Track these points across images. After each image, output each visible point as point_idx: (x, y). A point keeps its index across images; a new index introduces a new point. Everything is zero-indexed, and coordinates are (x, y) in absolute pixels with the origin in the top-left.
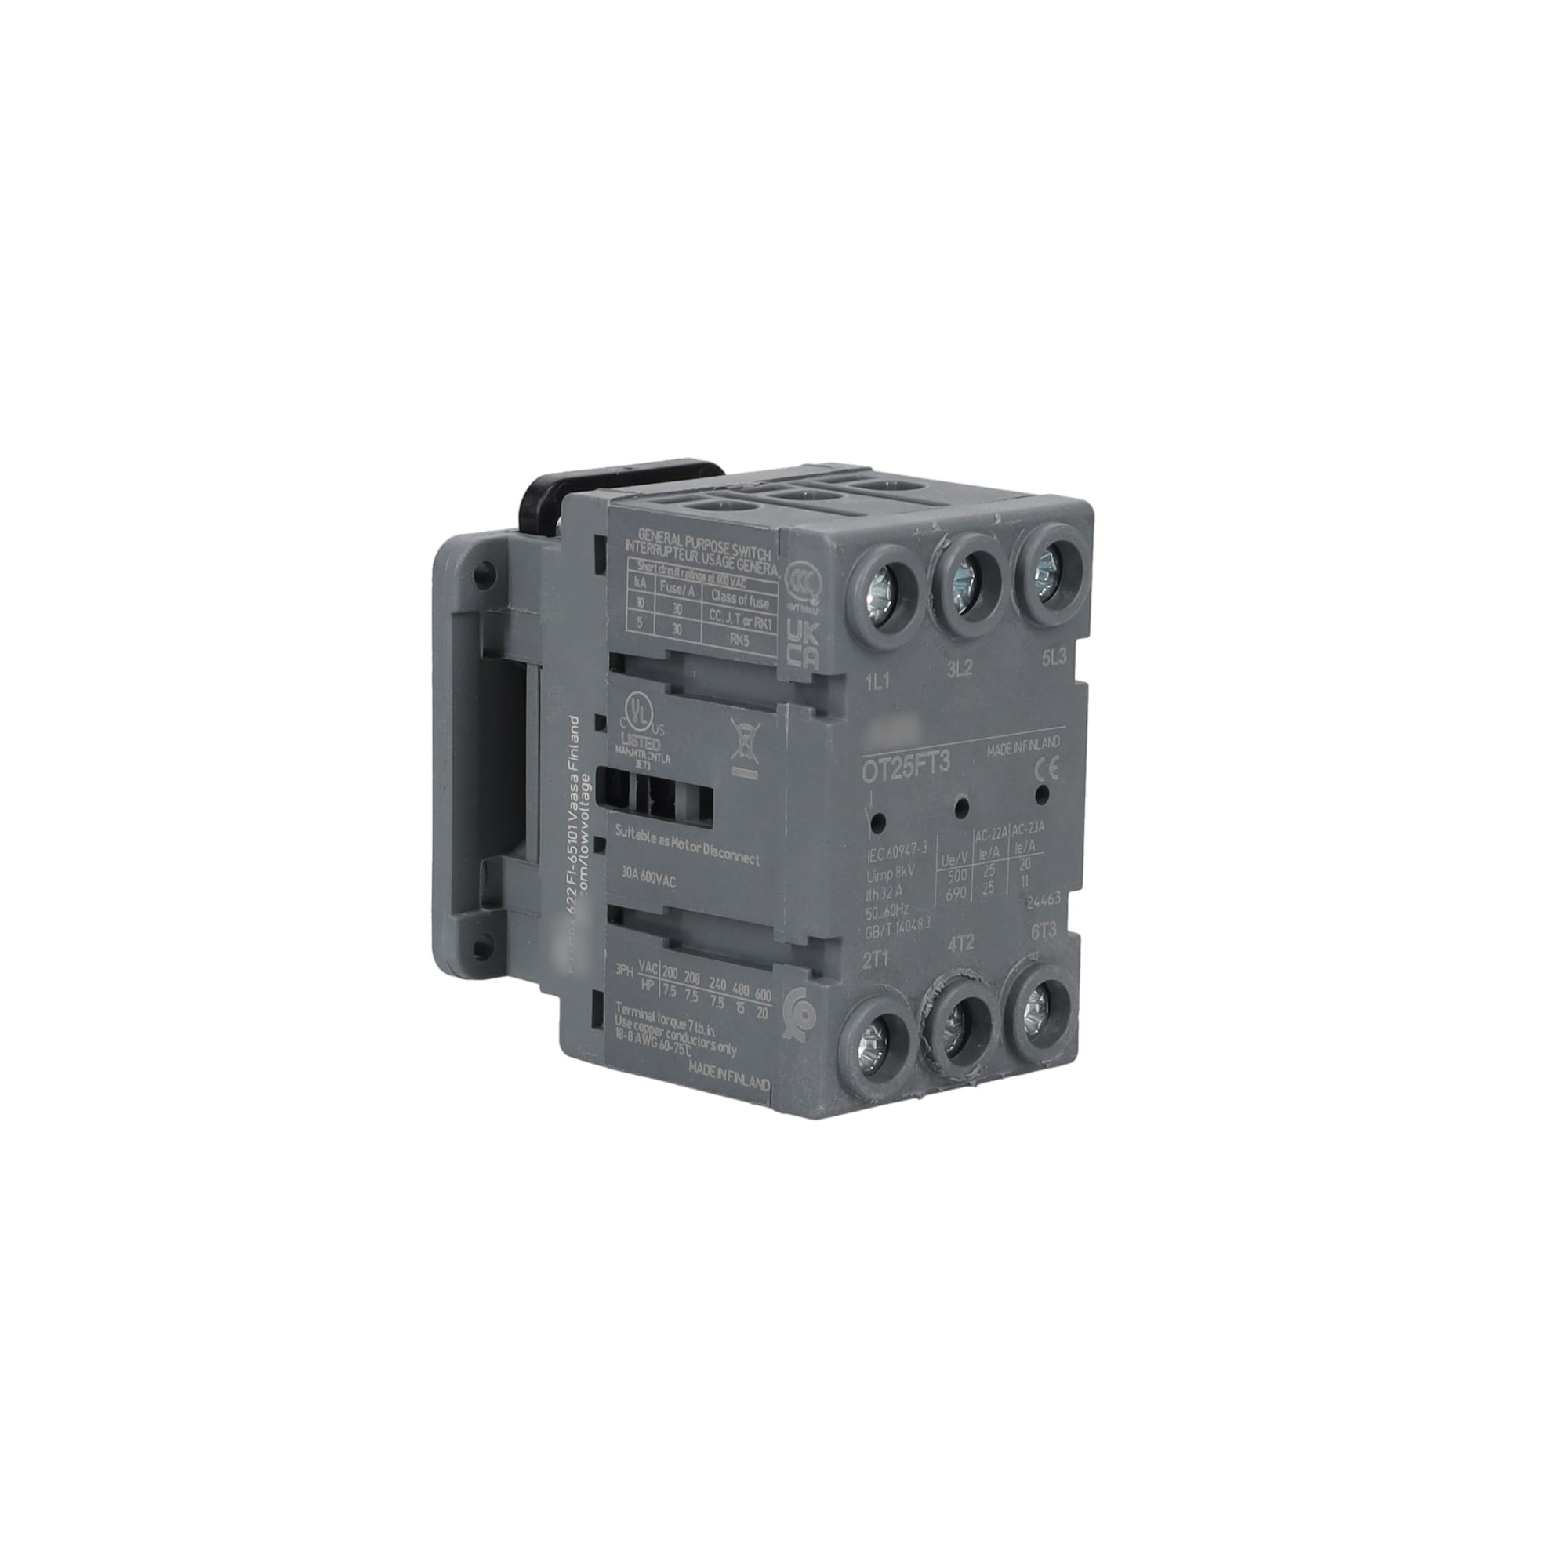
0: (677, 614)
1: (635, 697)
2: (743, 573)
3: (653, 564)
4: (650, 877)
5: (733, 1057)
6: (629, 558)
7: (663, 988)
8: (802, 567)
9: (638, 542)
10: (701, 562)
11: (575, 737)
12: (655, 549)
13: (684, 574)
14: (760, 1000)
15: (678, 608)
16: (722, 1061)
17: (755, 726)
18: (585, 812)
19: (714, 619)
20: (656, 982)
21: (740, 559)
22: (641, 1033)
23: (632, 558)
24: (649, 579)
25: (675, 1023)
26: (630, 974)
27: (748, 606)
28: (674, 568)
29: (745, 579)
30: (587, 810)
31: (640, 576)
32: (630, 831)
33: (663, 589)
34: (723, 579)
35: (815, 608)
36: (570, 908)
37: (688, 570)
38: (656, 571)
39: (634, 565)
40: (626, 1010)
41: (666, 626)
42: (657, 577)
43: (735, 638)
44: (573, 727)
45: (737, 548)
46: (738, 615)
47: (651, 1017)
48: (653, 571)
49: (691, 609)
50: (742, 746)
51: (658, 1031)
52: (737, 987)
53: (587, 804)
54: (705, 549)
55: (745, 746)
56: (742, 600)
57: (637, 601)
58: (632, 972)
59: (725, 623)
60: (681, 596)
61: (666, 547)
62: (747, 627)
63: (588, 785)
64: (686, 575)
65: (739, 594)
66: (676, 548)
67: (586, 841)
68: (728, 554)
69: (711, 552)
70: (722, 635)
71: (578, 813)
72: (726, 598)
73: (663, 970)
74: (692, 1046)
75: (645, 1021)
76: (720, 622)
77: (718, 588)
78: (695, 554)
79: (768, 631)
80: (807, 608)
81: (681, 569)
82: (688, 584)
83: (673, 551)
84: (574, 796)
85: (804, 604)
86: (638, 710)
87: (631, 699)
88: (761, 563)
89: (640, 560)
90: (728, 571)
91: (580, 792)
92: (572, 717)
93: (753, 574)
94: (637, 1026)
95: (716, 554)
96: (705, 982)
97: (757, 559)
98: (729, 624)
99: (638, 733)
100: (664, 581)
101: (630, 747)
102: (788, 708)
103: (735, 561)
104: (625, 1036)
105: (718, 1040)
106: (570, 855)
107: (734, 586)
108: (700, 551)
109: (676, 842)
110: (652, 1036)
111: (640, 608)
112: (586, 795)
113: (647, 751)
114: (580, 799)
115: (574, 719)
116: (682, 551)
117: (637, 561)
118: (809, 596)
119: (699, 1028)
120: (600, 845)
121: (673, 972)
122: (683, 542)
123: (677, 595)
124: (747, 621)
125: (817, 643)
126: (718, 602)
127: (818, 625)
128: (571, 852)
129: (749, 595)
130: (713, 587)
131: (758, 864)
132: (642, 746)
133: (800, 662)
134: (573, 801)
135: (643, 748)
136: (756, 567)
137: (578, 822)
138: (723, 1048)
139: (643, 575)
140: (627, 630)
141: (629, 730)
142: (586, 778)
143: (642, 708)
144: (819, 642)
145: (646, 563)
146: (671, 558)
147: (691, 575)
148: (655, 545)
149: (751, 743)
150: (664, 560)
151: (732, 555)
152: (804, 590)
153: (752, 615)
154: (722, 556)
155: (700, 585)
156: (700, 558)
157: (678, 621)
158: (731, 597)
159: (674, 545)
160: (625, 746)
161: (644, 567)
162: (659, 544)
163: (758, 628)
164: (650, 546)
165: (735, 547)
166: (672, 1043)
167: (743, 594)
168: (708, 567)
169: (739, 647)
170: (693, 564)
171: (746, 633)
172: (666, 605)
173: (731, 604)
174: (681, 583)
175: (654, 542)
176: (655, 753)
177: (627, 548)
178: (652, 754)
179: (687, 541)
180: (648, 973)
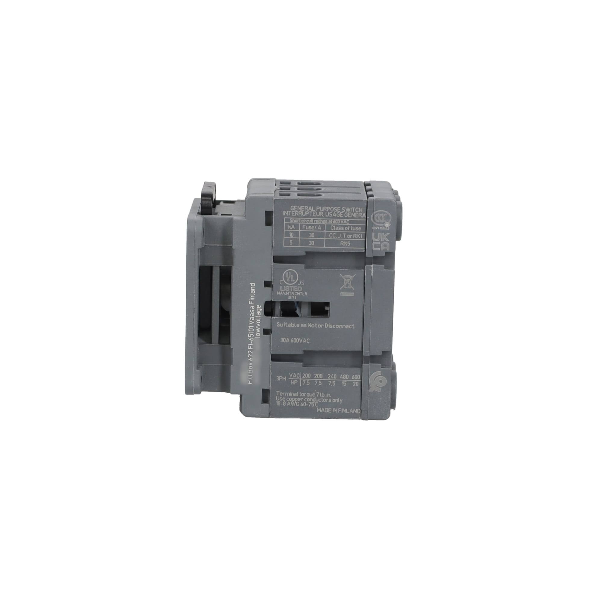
0: (312, 237)
1: (288, 272)
2: (348, 218)
3: (299, 219)
4: (296, 340)
5: (341, 403)
6: (285, 218)
7: (302, 382)
8: (380, 213)
9: (290, 211)
10: (325, 216)
11: (253, 291)
12: (298, 213)
13: (315, 222)
14: (355, 379)
15: (312, 235)
16: (336, 405)
17: (353, 275)
18: (259, 320)
19: (332, 237)
20: (299, 381)
21: (346, 213)
22: (290, 402)
23: (286, 218)
24: (296, 226)
25: (309, 395)
26: (284, 380)
27: (350, 230)
28: (310, 220)
29: (348, 220)
30: (260, 319)
31: (291, 225)
32: (285, 324)
33: (304, 228)
34: (337, 222)
35: (388, 227)
36: (249, 359)
37: (318, 220)
38: (300, 222)
39: (288, 220)
40: (281, 394)
41: (306, 242)
42: (301, 224)
43: (343, 243)
44: (252, 287)
45: (345, 209)
46: (344, 234)
47: (296, 394)
48: (299, 222)
49: (319, 235)
50: (345, 284)
51: (301, 399)
52: (342, 376)
53: (260, 317)
54: (327, 211)
55: (347, 284)
56: (346, 228)
57: (289, 234)
58: (285, 379)
59: (337, 238)
60: (314, 230)
61: (305, 212)
62: (350, 238)
63: (260, 309)
64: (316, 222)
65: (345, 226)
66: (311, 212)
67: (259, 331)
68: (340, 211)
69: (331, 211)
70: (337, 243)
71: (255, 321)
72: (337, 228)
73: (302, 375)
74: (318, 402)
75: (292, 397)
76: (335, 238)
77: (334, 225)
78: (321, 213)
79: (361, 238)
80: (383, 228)
81: (314, 220)
82: (318, 225)
83: (310, 213)
84: (253, 314)
85: (382, 226)
86: (290, 276)
87: (286, 272)
88: (357, 213)
89: (291, 218)
90: (339, 218)
91: (256, 312)
92: (251, 284)
93: (353, 218)
94: (288, 399)
95: (333, 212)
96: (325, 376)
97: (355, 212)
98: (340, 238)
99: (289, 285)
100: (305, 225)
101: (285, 291)
102: (373, 267)
103: (343, 214)
104: (282, 404)
105: (332, 398)
106: (250, 338)
107: (343, 223)
108: (324, 212)
109: (310, 325)
110: (296, 402)
111: (291, 237)
112: (259, 313)
113: (294, 292)
114: (256, 315)
115: (253, 285)
116: (314, 213)
117: (289, 219)
118: (384, 223)
119: (322, 395)
120: (267, 332)
121: (308, 375)
122: (315, 209)
123: (311, 230)
124: (350, 236)
125: (388, 241)
126: (334, 230)
127: (389, 234)
128: (250, 336)
129: (350, 226)
130: (331, 225)
131: (353, 328)
132: (291, 290)
133: (380, 249)
134: (252, 316)
135: (293, 291)
136: (355, 215)
137: (255, 325)
138: (335, 400)
139: (293, 224)
140: (284, 246)
141: (285, 285)
142: (259, 307)
143: (292, 275)
144: (389, 240)
145: (295, 219)
146: (308, 216)
147: (319, 221)
148: (299, 212)
149: (350, 283)
150: (305, 217)
151: (341, 212)
152: (382, 222)
153: (352, 234)
154: (336, 213)
155: (324, 225)
156: (324, 214)
157: (311, 240)
158: (341, 228)
159: (310, 211)
160: (282, 291)
161: (293, 221)
162: (302, 211)
163: (355, 238)
164: (297, 212)
165: (344, 209)
166: (307, 403)
167: (347, 226)
168: (329, 217)
169: (345, 246)
170: (321, 217)
171: (349, 241)
172: (306, 234)
173: (341, 230)
174: (314, 225)
175: (299, 210)
176: (299, 292)
177: (284, 214)
178: (298, 293)
179: (317, 209)
180: (295, 378)
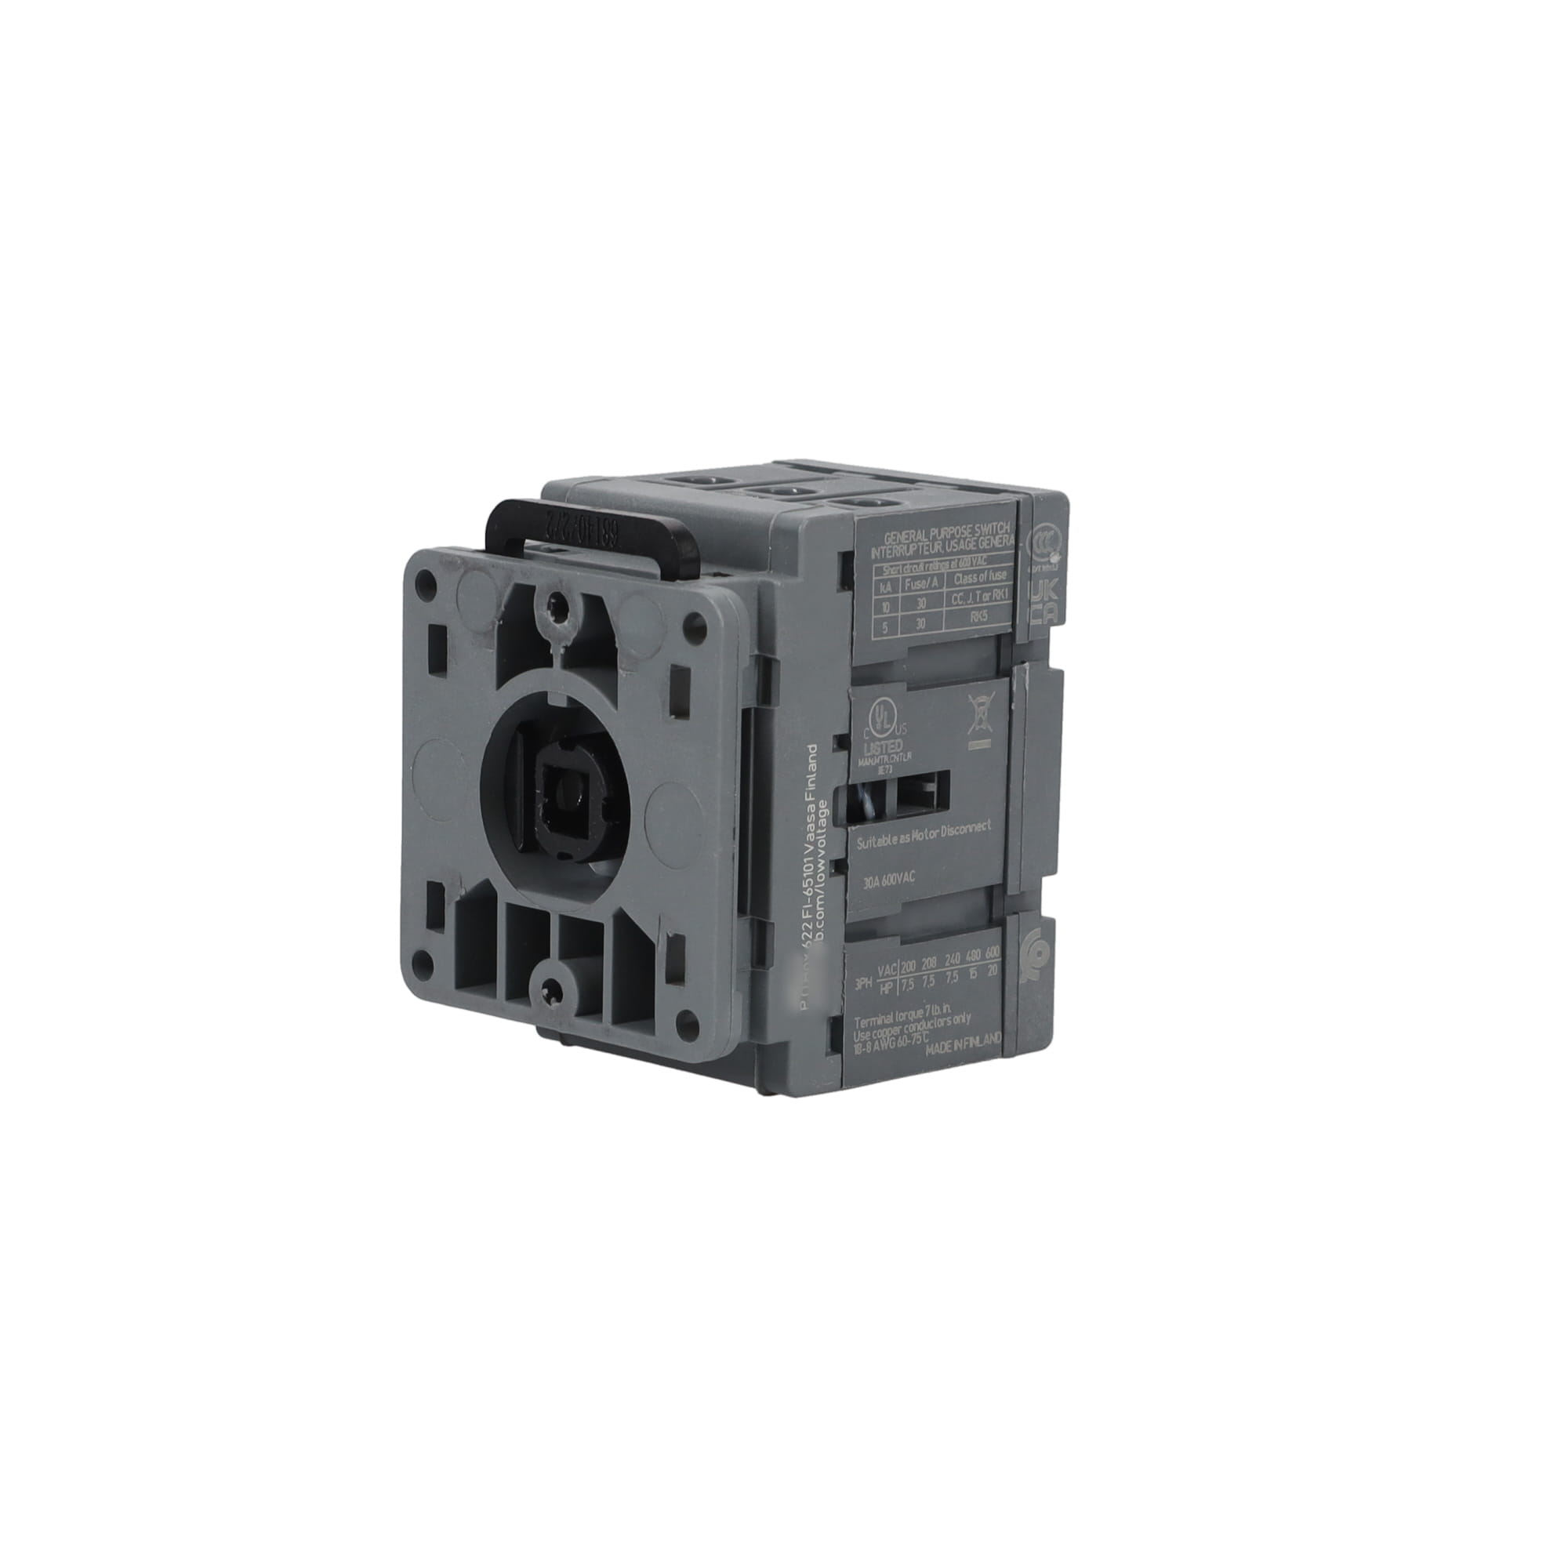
0: (921, 609)
1: (879, 704)
2: (985, 551)
3: (899, 565)
4: (891, 880)
5: (968, 1024)
6: (875, 566)
7: (901, 985)
8: (1044, 529)
9: (883, 548)
10: (945, 551)
11: (813, 766)
12: (900, 550)
13: (928, 568)
14: (991, 959)
15: (922, 603)
16: (960, 1032)
17: (989, 695)
18: (822, 839)
19: (956, 603)
20: (895, 981)
21: (982, 538)
22: (879, 1040)
23: (877, 565)
24: (894, 582)
25: (913, 1015)
26: (869, 985)
27: (988, 582)
28: (918, 564)
29: (985, 555)
30: (824, 836)
31: (885, 582)
32: (872, 841)
33: (908, 587)
34: (966, 562)
35: (1055, 565)
36: (805, 944)
37: (932, 562)
38: (901, 571)
39: (880, 571)
40: (864, 1023)
41: (910, 623)
42: (902, 577)
43: (975, 616)
44: (811, 756)
45: (979, 528)
46: (978, 592)
47: (889, 1020)
48: (899, 573)
49: (935, 600)
50: (977, 718)
51: (897, 1029)
52: (970, 955)
53: (824, 831)
54: (949, 537)
55: (981, 718)
56: (983, 577)
57: (882, 607)
58: (870, 982)
59: (967, 604)
60: (926, 589)
61: (911, 546)
62: (987, 602)
63: (825, 811)
64: (930, 568)
65: (979, 572)
66: (920, 544)
67: (823, 868)
68: (971, 536)
69: (955, 538)
70: (961, 617)
71: (814, 844)
72: (968, 579)
73: (901, 967)
74: (929, 1030)
75: (884, 1026)
76: (962, 605)
77: (959, 572)
78: (939, 544)
79: (1005, 600)
80: (1048, 566)
81: (925, 563)
82: (932, 576)
83: (918, 547)
84: (811, 827)
85: (1045, 563)
86: (882, 716)
87: (875, 709)
88: (1001, 536)
89: (885, 565)
90: (970, 552)
91: (818, 818)
92: (810, 747)
93: (994, 549)
94: (876, 1035)
95: (959, 540)
96: (941, 963)
97: (997, 533)
98: (971, 604)
99: (880, 740)
100: (909, 580)
101: (872, 757)
102: (1028, 668)
103: (977, 541)
104: (864, 1050)
105: (953, 1014)
106: (806, 889)
107: (976, 566)
108: (944, 541)
109: (917, 835)
110: (890, 1038)
111: (885, 613)
112: (823, 822)
113: (889, 755)
114: (817, 827)
115: (813, 748)
116: (927, 545)
117: (882, 567)
118: (1048, 555)
119: (936, 1010)
120: (839, 867)
121: (911, 965)
122: (927, 536)
123: (921, 590)
124: (986, 596)
125: (1056, 598)
126: (960, 586)
127: (1057, 579)
128: (807, 886)
129: (989, 569)
130: (955, 573)
131: (990, 828)
132: (884, 752)
133: (1041, 620)
134: (810, 832)
135: (886, 754)
136: (996, 542)
137: (814, 853)
138: (957, 1019)
139: (888, 579)
140: (873, 639)
141: (873, 739)
142: (823, 804)
143: (886, 713)
144: (1058, 596)
145: (892, 566)
146: (917, 555)
147: (939, 566)
148: (901, 546)
149: (986, 714)
150: (910, 558)
151: (974, 536)
152: (1045, 551)
153: (990, 590)
154: (965, 539)
155: (943, 574)
156: (944, 548)
157: (921, 616)
158: (972, 578)
159: (919, 541)
160: (868, 757)
161: (890, 571)
162: (904, 544)
163: (996, 600)
164: (896, 549)
165: (978, 528)
166: (910, 1037)
167: (982, 571)
168: (952, 554)
169: (980, 623)
170: (938, 555)
171: (985, 608)
172: (911, 602)
173: (973, 584)
174: (925, 577)
175: (900, 543)
176: (897, 753)
177: (873, 557)
178: (895, 756)
179: (932, 534)
180: (888, 976)
